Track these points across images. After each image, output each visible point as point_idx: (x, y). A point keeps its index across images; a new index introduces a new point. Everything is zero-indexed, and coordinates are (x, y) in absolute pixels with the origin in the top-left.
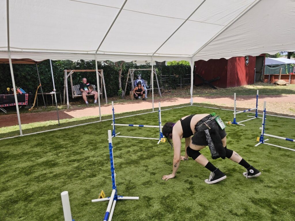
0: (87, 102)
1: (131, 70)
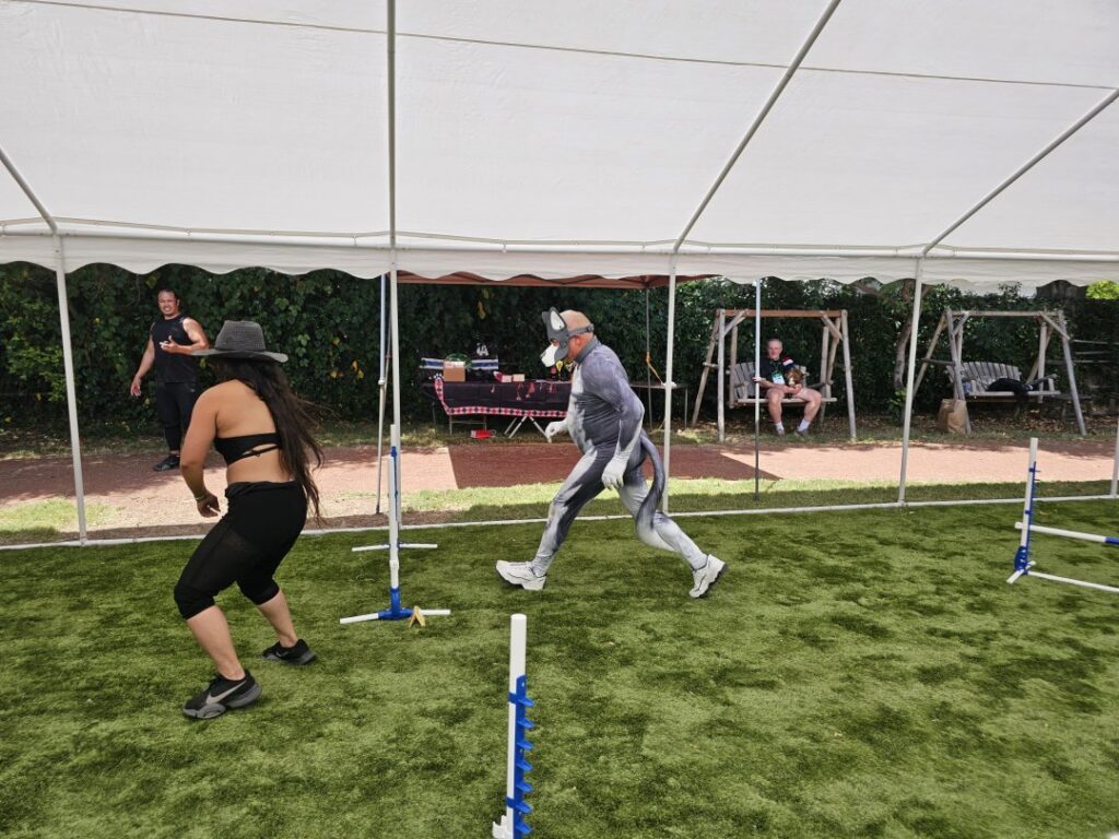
0: (780, 426)
1: (956, 313)
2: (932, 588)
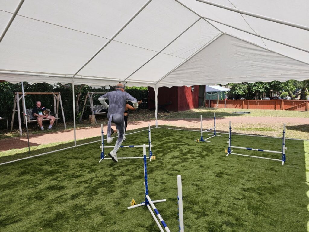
0: (42, 128)
1: (90, 93)
2: (80, 169)
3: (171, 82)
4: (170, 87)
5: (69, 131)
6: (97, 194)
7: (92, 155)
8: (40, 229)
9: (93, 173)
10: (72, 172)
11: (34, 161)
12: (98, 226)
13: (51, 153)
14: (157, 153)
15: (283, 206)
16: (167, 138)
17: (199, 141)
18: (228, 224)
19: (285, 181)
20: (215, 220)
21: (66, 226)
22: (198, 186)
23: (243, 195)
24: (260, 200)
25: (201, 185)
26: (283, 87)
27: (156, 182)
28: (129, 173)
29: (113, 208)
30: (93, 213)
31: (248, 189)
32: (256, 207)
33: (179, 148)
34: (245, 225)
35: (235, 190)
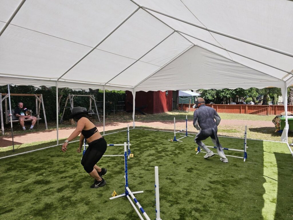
0: (24, 128)
1: (71, 95)
2: (63, 166)
3: (147, 87)
4: (147, 92)
5: (51, 131)
6: (81, 188)
7: (74, 153)
8: (31, 217)
9: (76, 169)
10: (56, 168)
11: (19, 159)
12: (84, 214)
13: (34, 151)
14: (135, 151)
15: (243, 195)
16: (143, 138)
17: (172, 141)
18: (197, 210)
19: (246, 175)
20: (186, 207)
21: (54, 214)
22: (172, 180)
23: (210, 187)
24: (224, 191)
25: (174, 179)
26: (247, 93)
27: (134, 176)
28: (110, 169)
29: (96, 199)
30: (78, 204)
31: (214, 182)
32: (221, 196)
33: (154, 146)
34: (211, 211)
35: (203, 183)
